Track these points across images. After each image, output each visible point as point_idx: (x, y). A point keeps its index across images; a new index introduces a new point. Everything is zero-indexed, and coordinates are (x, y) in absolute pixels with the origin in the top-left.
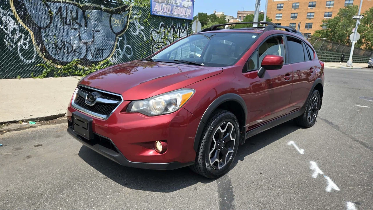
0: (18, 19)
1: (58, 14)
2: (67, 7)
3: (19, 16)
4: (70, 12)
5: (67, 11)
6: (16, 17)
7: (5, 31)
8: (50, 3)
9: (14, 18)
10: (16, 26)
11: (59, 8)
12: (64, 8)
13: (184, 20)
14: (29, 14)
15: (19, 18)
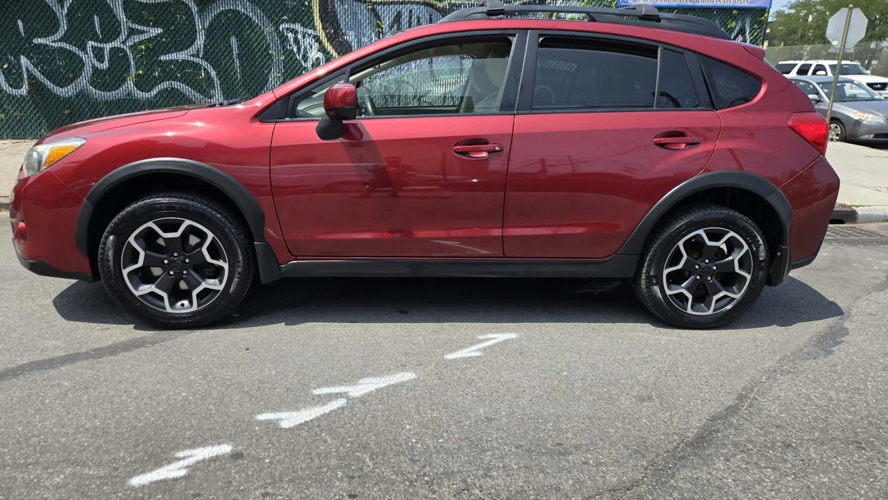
0: (325, 41)
1: (393, 26)
2: (411, 11)
3: (326, 34)
4: (416, 21)
5: (411, 18)
6: (321, 38)
7: (303, 64)
8: (380, 6)
9: (317, 39)
10: (320, 55)
11: (396, 14)
12: (406, 14)
13: (735, 12)
14: (342, 30)
15: (326, 39)
